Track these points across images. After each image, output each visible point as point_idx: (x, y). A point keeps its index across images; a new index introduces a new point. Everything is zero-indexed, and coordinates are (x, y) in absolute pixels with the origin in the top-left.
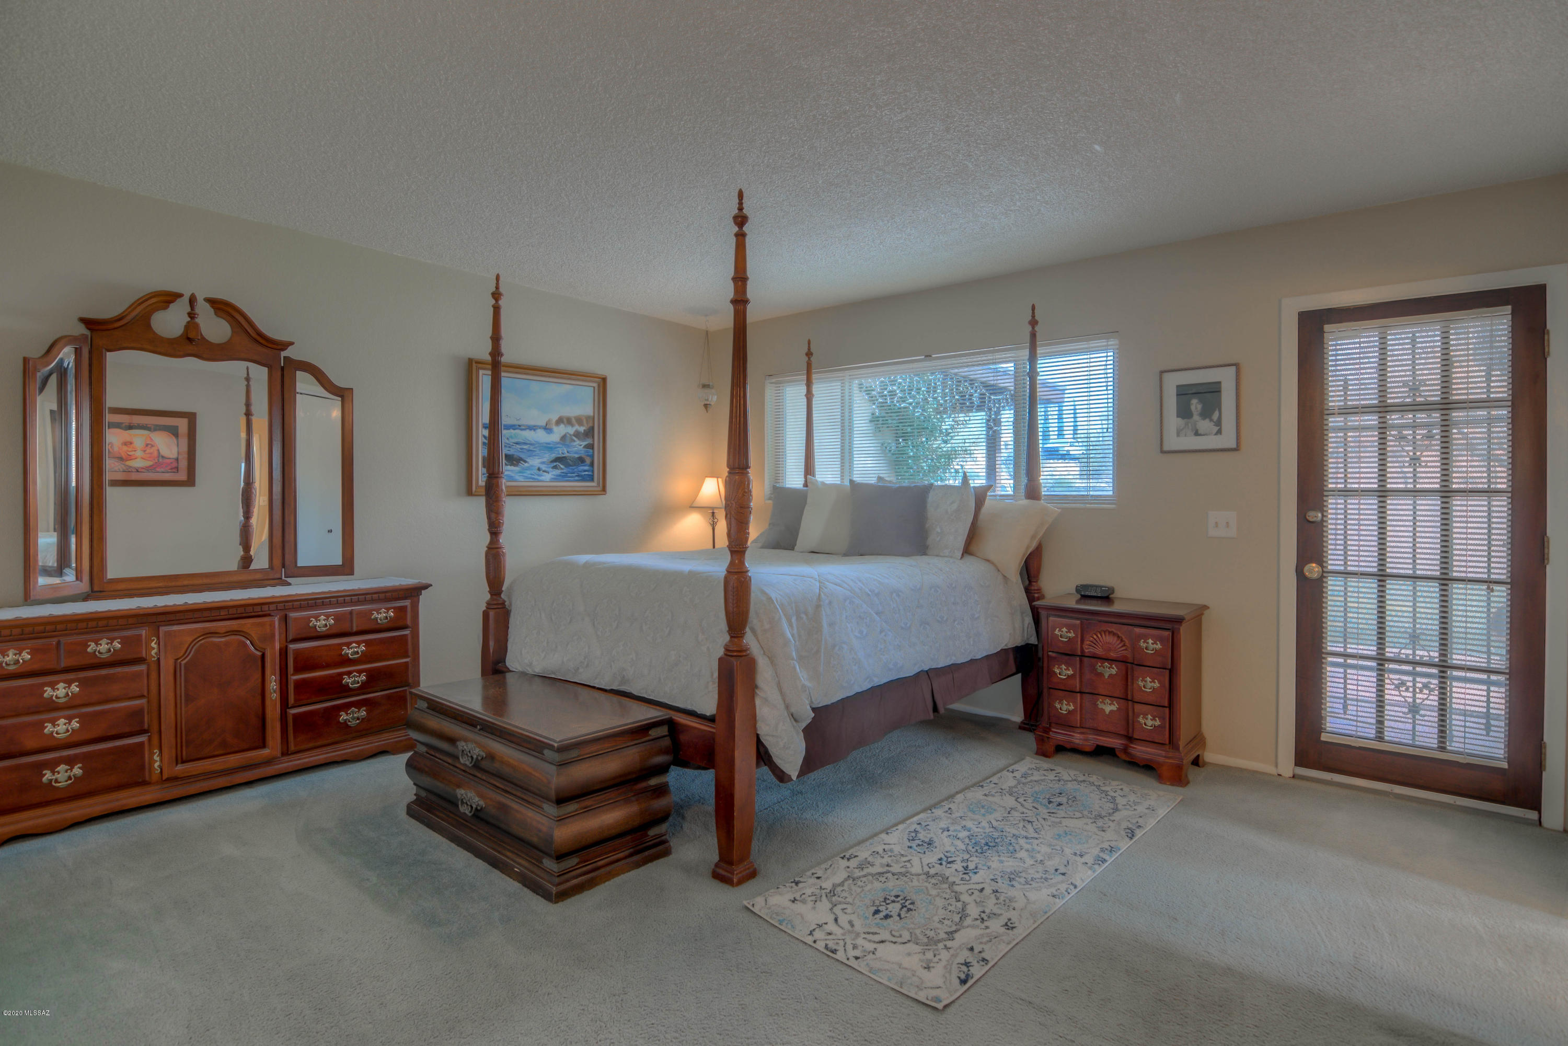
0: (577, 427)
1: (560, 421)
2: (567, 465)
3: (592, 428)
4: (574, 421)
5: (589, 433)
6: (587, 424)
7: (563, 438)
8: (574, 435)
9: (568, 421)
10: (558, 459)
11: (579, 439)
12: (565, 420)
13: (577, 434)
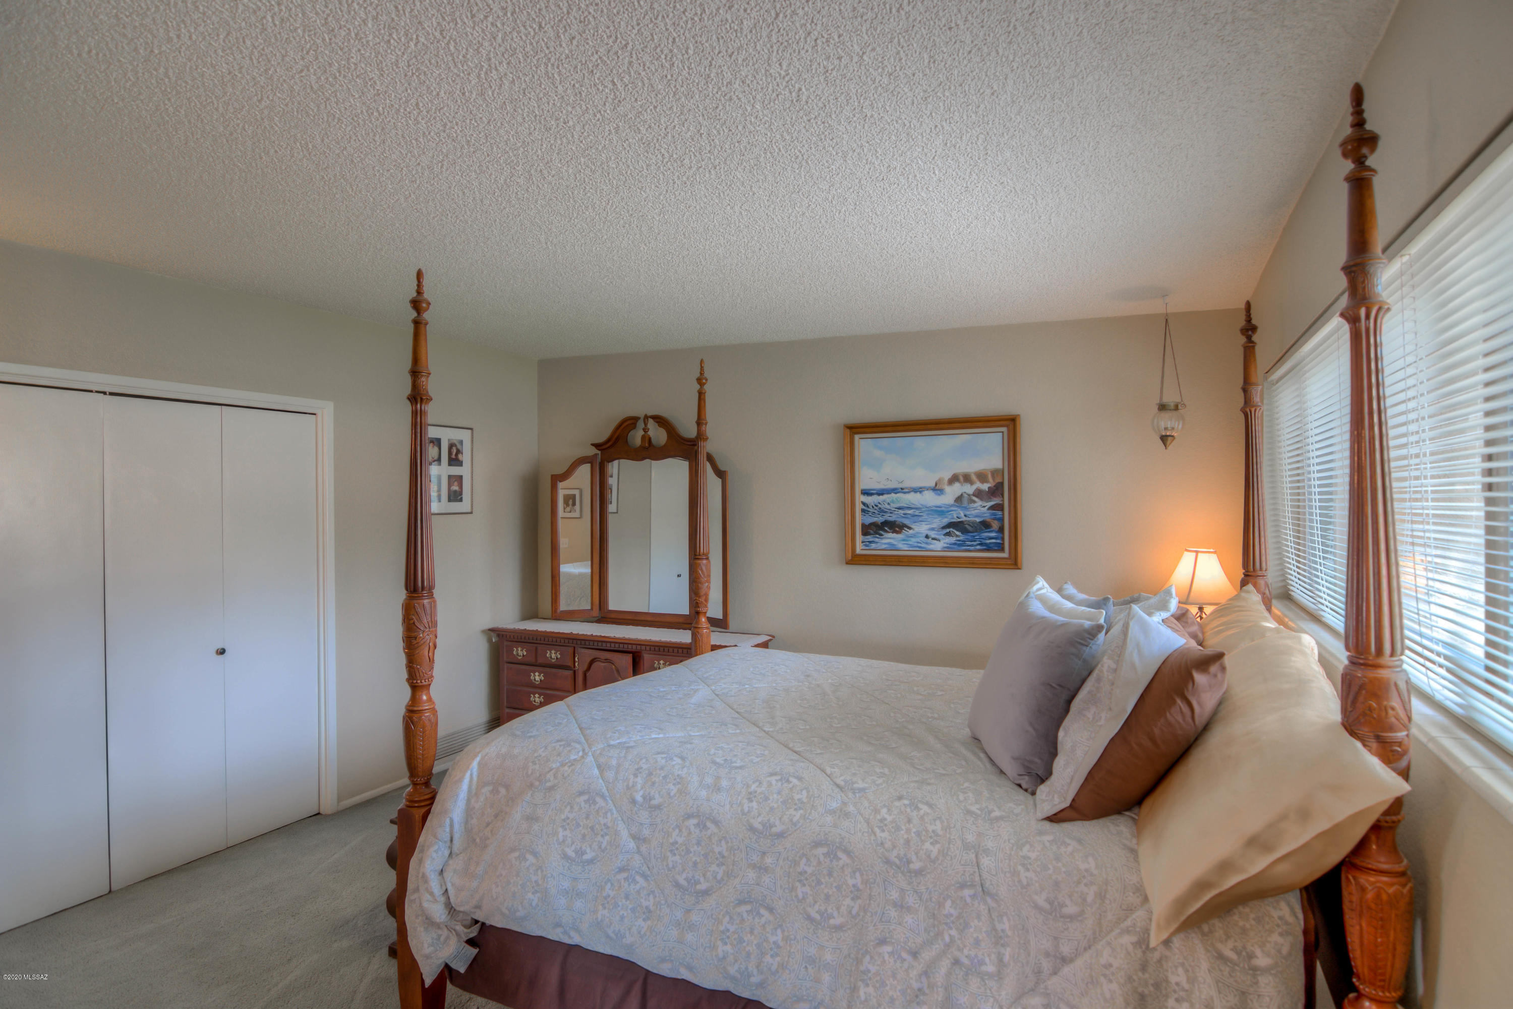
0: (978, 485)
1: (954, 479)
2: (964, 531)
3: (1002, 484)
4: (974, 477)
5: (996, 490)
6: (994, 480)
7: (959, 499)
8: (974, 495)
9: (967, 478)
10: (951, 525)
11: (981, 499)
12: (961, 478)
13: (979, 494)
